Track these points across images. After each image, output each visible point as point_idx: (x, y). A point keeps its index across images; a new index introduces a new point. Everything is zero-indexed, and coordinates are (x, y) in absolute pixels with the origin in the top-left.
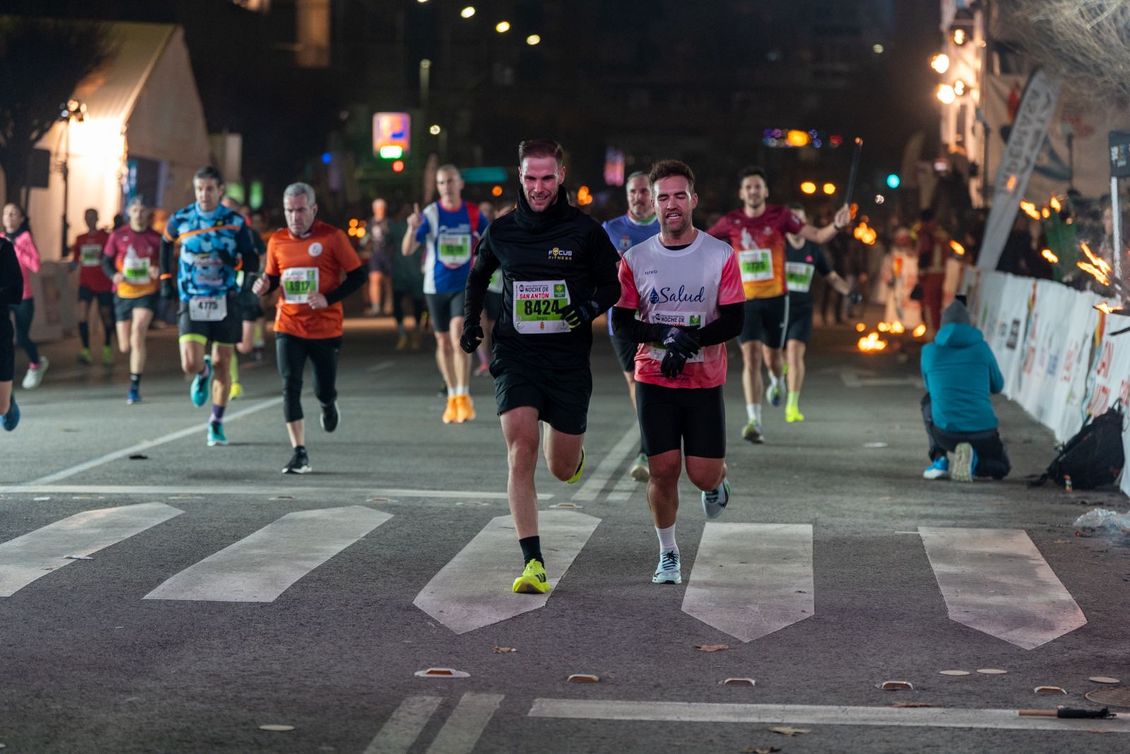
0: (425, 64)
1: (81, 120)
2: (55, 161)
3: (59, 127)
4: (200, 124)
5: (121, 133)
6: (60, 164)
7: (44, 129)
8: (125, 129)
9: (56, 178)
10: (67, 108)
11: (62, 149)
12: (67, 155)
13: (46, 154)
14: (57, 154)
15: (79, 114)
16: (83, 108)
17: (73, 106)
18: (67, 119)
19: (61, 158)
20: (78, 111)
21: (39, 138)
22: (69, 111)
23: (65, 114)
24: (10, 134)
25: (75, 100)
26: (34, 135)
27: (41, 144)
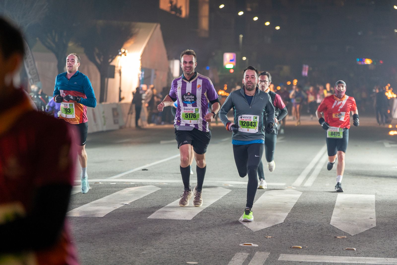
0: (241, 36)
1: (126, 55)
2: (117, 69)
3: (118, 58)
4: (165, 56)
5: (139, 60)
6: (119, 70)
7: (113, 59)
8: (140, 58)
9: (117, 75)
10: (121, 51)
11: (119, 65)
12: (121, 67)
13: (114, 67)
14: (117, 67)
15: (124, 53)
16: (126, 51)
17: (123, 50)
18: (121, 55)
19: (119, 68)
20: (124, 52)
21: (112, 61)
22: (122, 52)
23: (120, 53)
24: (102, 60)
25: (124, 49)
26: (110, 60)
27: (112, 64)
